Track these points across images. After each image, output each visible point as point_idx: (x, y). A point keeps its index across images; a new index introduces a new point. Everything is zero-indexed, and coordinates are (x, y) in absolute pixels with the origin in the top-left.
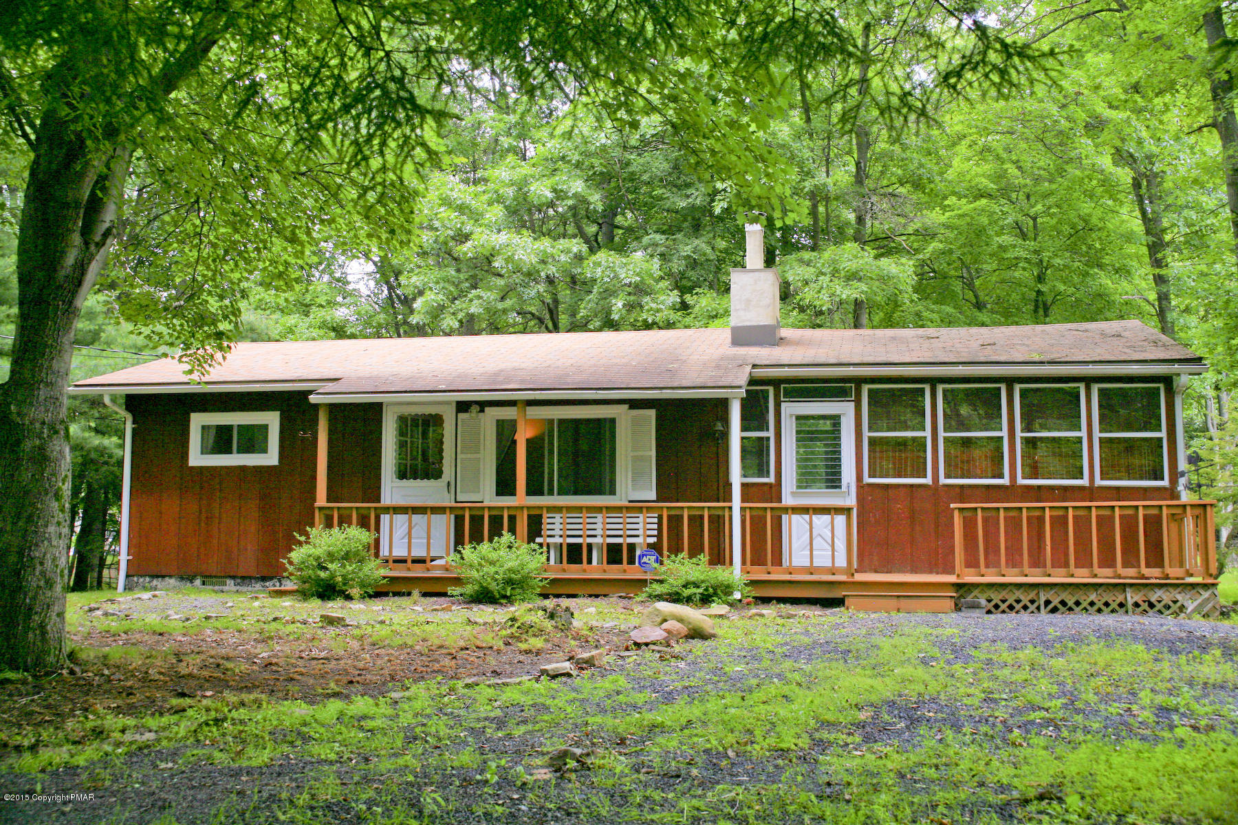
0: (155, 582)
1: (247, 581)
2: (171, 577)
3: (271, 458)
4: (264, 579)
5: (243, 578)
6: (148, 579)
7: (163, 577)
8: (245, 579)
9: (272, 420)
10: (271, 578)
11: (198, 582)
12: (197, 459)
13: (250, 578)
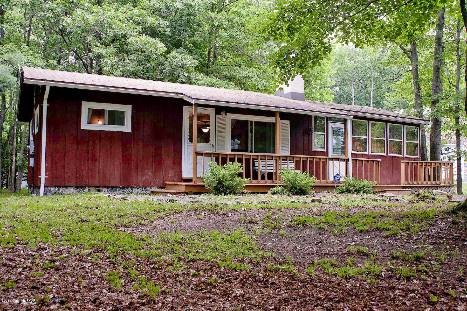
0: (61, 190)
1: (114, 189)
2: (71, 187)
3: (127, 128)
4: (124, 188)
5: (112, 188)
6: (57, 188)
7: (66, 187)
8: (113, 188)
9: (127, 109)
10: (127, 188)
11: (87, 190)
12: (85, 126)
13: (116, 187)
